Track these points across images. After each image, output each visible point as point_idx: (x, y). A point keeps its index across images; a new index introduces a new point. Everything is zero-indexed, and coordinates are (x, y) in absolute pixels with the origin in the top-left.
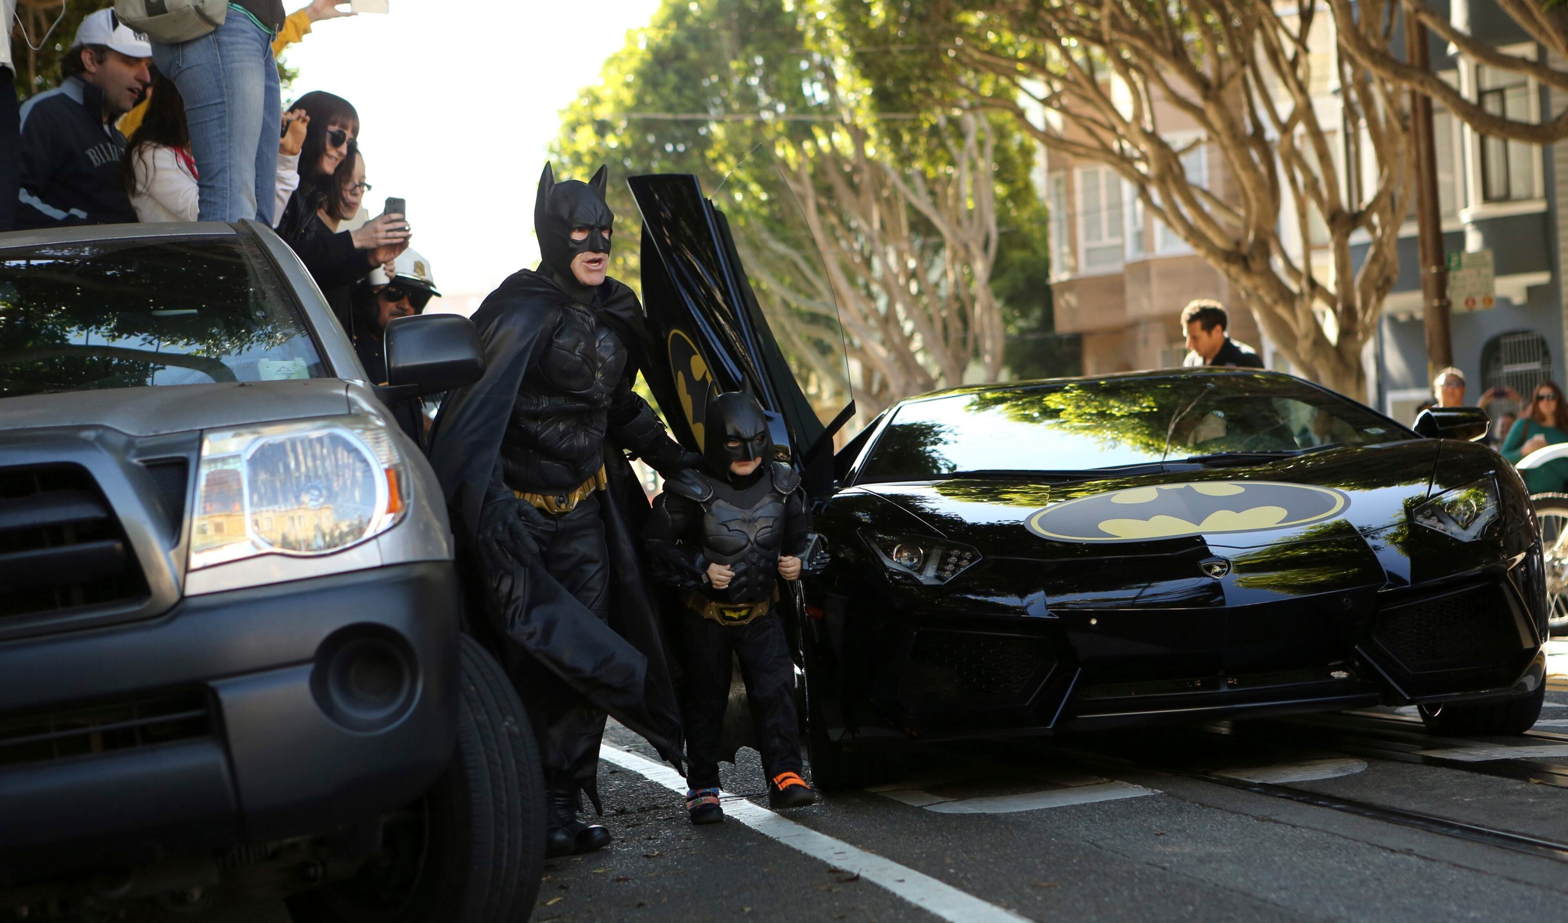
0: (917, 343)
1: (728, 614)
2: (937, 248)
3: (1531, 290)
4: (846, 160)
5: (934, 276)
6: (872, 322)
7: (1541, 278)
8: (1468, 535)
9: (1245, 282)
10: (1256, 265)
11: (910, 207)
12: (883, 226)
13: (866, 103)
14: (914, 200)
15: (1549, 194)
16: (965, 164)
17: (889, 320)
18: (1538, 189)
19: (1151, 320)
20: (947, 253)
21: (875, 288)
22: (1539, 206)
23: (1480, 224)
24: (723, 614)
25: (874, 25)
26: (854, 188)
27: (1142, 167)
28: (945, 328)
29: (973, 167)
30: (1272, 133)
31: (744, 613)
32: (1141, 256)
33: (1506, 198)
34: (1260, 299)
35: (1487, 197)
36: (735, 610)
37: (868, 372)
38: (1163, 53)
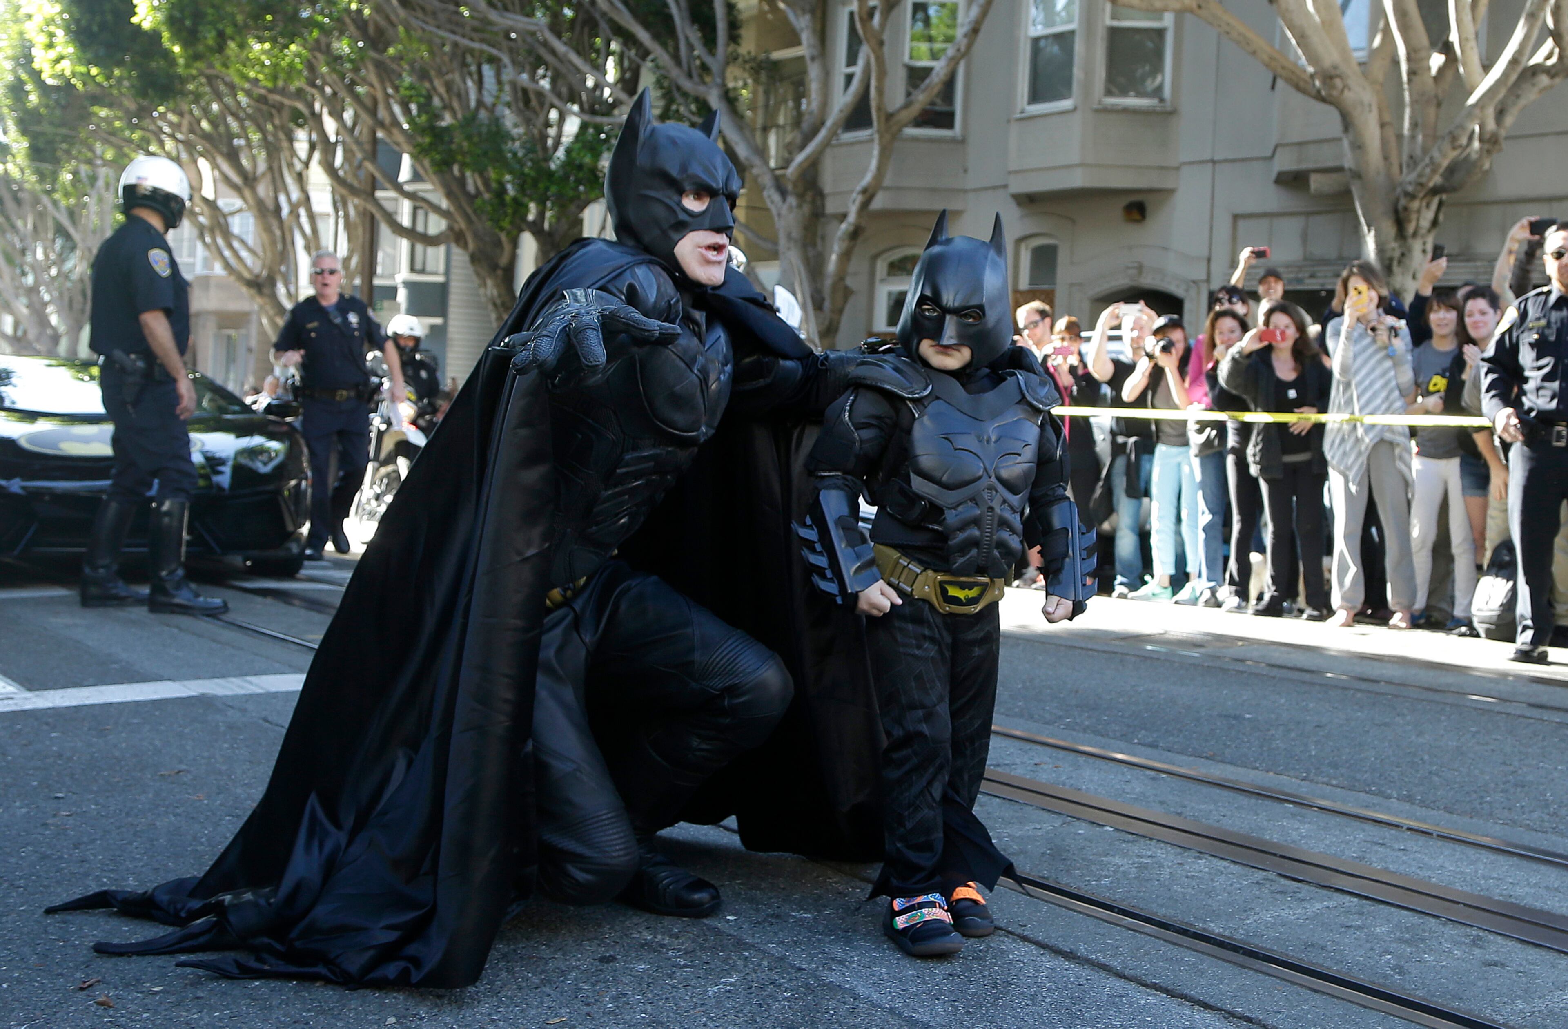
0: (50, 309)
1: (953, 592)
2: (73, 248)
3: (433, 327)
4: (15, 181)
5: (69, 265)
6: (21, 291)
7: (438, 321)
8: (265, 469)
9: (259, 300)
10: (266, 291)
11: (54, 218)
12: (35, 227)
13: (23, 152)
14: (57, 215)
15: (447, 273)
16: (95, 198)
17: (33, 291)
18: (441, 268)
19: (209, 313)
20: (78, 252)
21: (27, 269)
22: (440, 279)
23: (408, 284)
24: (944, 592)
25: (30, 106)
26: (18, 202)
27: (202, 219)
28: (71, 301)
29: (100, 200)
30: (285, 211)
31: (972, 593)
32: (204, 272)
33: (423, 271)
34: (267, 313)
35: (412, 269)
36: (963, 586)
37: (16, 325)
38: (222, 154)
